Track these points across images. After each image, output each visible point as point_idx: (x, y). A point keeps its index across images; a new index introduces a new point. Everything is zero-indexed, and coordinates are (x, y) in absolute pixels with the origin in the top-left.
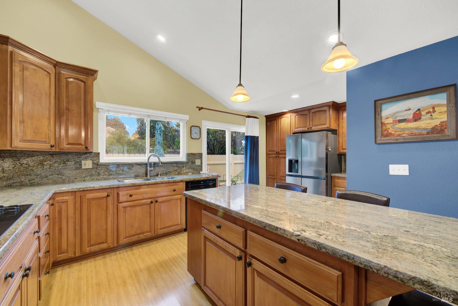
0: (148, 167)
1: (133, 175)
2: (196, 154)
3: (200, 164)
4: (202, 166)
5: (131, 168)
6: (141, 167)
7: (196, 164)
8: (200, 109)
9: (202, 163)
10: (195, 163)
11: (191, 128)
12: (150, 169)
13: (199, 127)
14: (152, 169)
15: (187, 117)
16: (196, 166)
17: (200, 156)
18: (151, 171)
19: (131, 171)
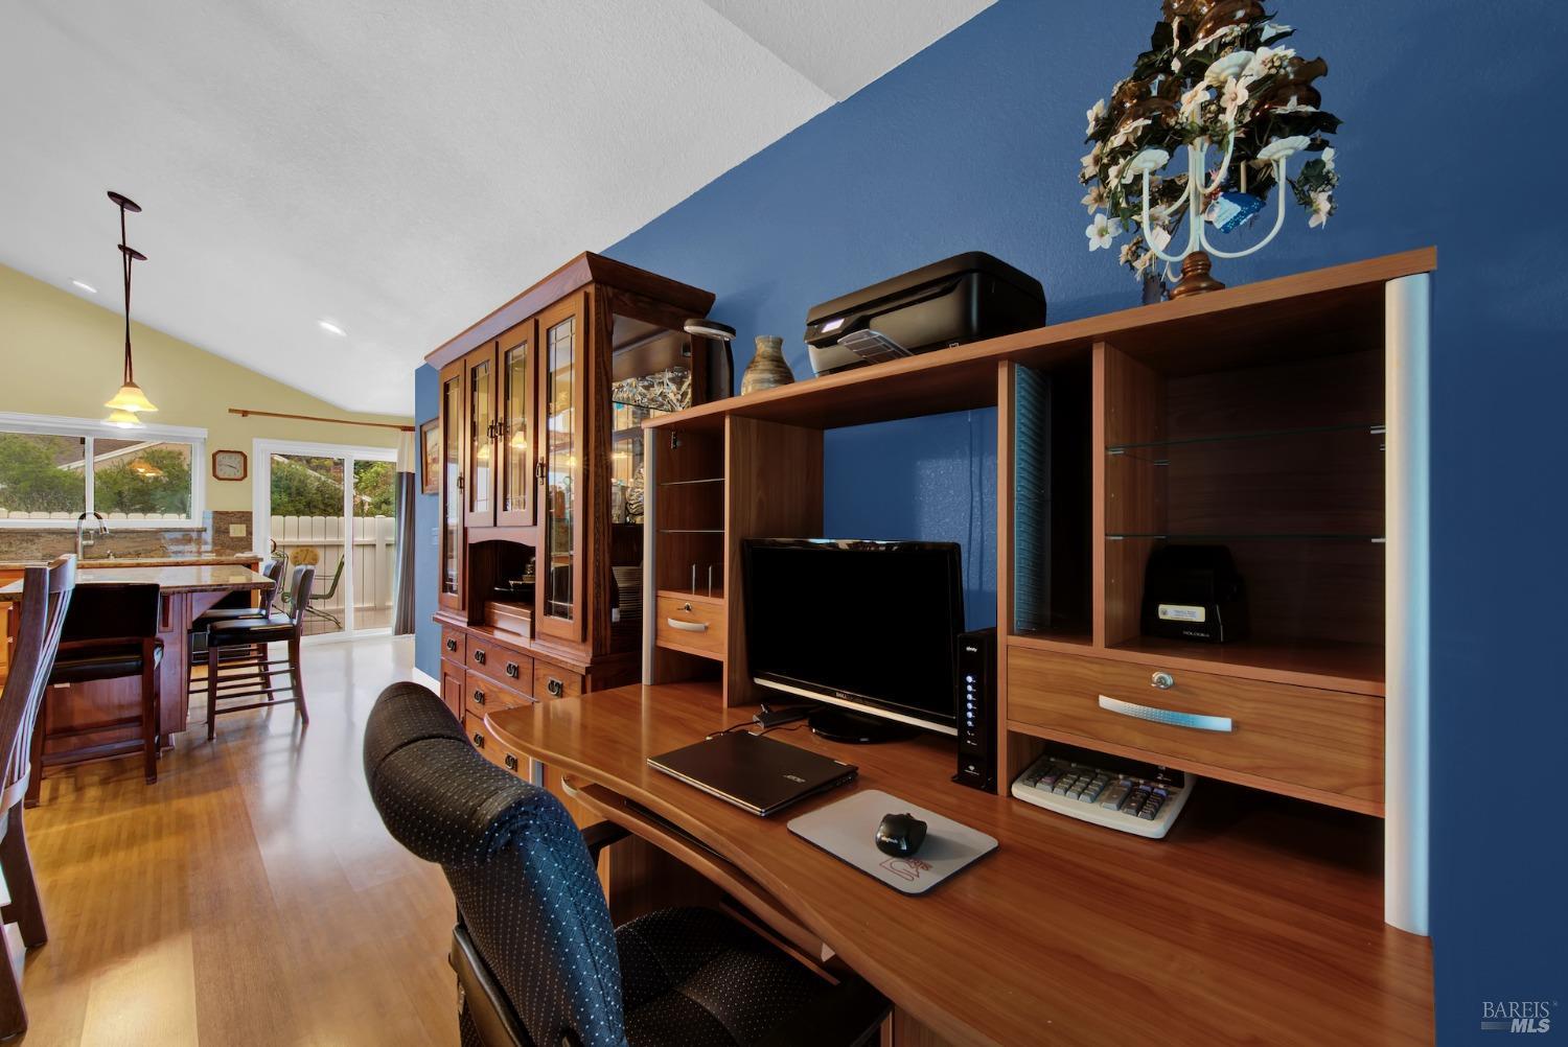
0: (80, 540)
1: (40, 555)
2: (232, 513)
3: (244, 534)
4: (251, 539)
5: (31, 541)
6: (62, 539)
7: (232, 534)
8: (245, 413)
9: (250, 533)
10: (228, 532)
11: (214, 456)
12: (85, 543)
13: (241, 453)
14: (91, 542)
15: (202, 433)
16: (232, 538)
17: (246, 518)
18: (85, 547)
19: (34, 547)
